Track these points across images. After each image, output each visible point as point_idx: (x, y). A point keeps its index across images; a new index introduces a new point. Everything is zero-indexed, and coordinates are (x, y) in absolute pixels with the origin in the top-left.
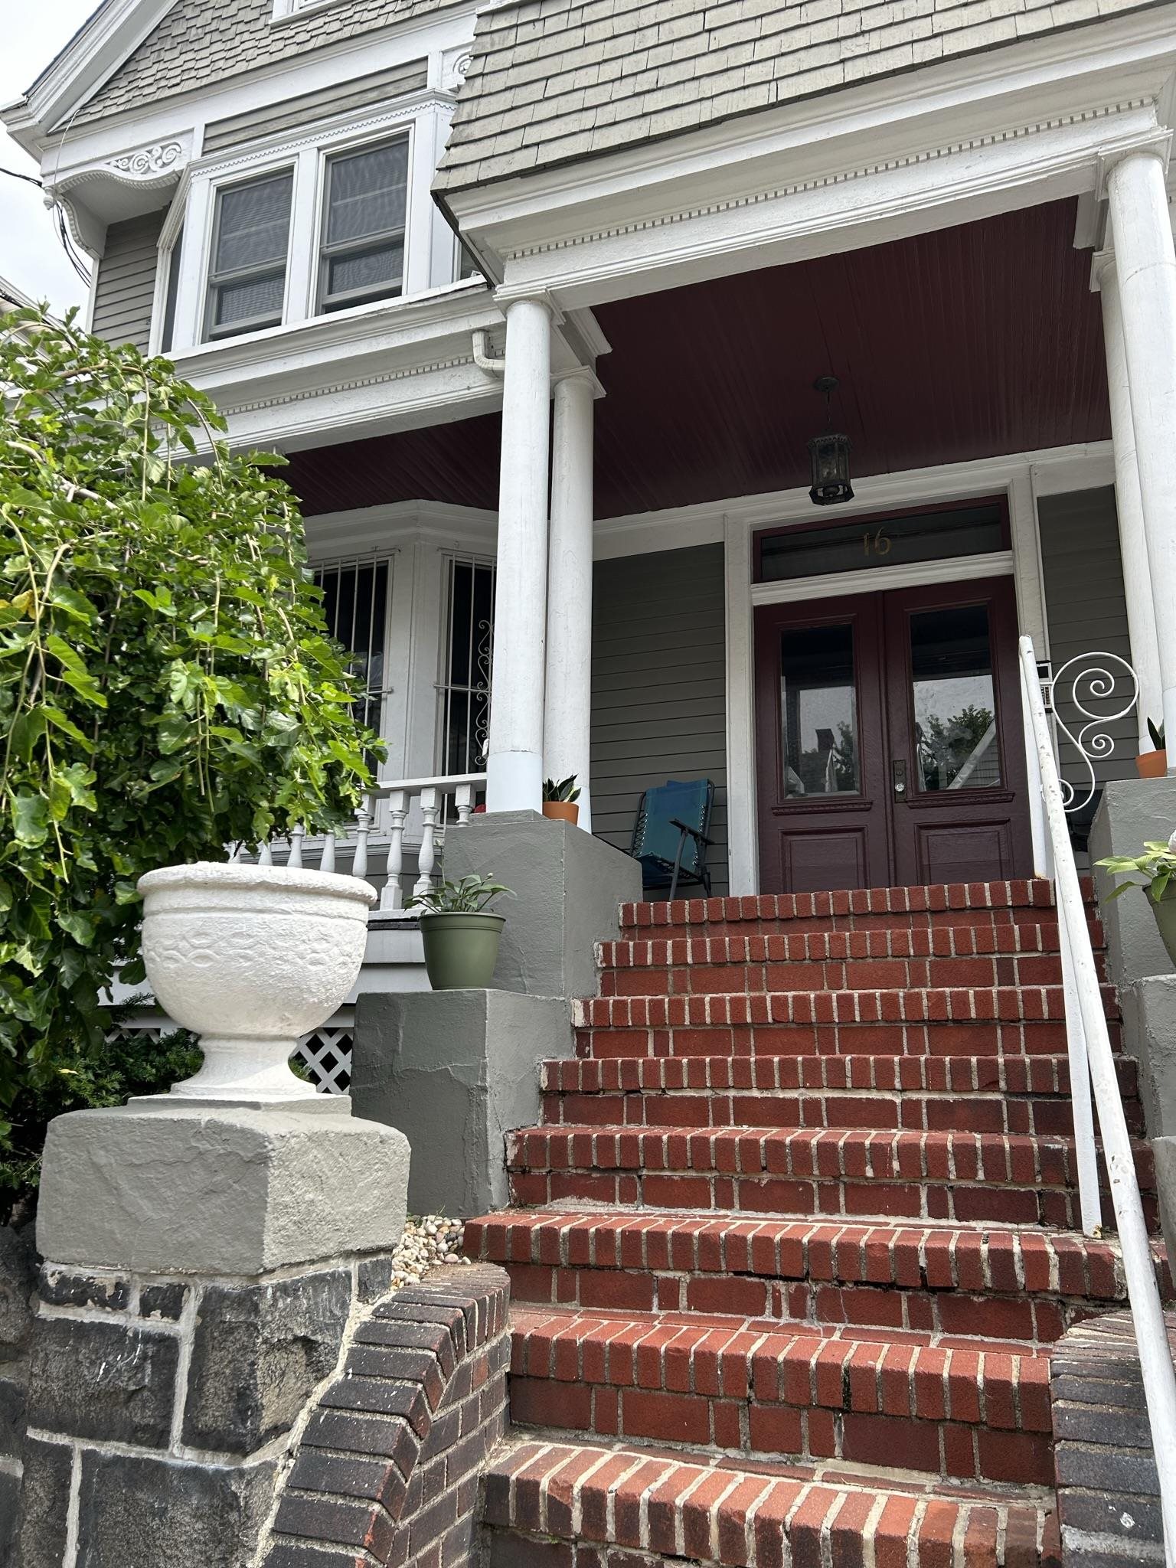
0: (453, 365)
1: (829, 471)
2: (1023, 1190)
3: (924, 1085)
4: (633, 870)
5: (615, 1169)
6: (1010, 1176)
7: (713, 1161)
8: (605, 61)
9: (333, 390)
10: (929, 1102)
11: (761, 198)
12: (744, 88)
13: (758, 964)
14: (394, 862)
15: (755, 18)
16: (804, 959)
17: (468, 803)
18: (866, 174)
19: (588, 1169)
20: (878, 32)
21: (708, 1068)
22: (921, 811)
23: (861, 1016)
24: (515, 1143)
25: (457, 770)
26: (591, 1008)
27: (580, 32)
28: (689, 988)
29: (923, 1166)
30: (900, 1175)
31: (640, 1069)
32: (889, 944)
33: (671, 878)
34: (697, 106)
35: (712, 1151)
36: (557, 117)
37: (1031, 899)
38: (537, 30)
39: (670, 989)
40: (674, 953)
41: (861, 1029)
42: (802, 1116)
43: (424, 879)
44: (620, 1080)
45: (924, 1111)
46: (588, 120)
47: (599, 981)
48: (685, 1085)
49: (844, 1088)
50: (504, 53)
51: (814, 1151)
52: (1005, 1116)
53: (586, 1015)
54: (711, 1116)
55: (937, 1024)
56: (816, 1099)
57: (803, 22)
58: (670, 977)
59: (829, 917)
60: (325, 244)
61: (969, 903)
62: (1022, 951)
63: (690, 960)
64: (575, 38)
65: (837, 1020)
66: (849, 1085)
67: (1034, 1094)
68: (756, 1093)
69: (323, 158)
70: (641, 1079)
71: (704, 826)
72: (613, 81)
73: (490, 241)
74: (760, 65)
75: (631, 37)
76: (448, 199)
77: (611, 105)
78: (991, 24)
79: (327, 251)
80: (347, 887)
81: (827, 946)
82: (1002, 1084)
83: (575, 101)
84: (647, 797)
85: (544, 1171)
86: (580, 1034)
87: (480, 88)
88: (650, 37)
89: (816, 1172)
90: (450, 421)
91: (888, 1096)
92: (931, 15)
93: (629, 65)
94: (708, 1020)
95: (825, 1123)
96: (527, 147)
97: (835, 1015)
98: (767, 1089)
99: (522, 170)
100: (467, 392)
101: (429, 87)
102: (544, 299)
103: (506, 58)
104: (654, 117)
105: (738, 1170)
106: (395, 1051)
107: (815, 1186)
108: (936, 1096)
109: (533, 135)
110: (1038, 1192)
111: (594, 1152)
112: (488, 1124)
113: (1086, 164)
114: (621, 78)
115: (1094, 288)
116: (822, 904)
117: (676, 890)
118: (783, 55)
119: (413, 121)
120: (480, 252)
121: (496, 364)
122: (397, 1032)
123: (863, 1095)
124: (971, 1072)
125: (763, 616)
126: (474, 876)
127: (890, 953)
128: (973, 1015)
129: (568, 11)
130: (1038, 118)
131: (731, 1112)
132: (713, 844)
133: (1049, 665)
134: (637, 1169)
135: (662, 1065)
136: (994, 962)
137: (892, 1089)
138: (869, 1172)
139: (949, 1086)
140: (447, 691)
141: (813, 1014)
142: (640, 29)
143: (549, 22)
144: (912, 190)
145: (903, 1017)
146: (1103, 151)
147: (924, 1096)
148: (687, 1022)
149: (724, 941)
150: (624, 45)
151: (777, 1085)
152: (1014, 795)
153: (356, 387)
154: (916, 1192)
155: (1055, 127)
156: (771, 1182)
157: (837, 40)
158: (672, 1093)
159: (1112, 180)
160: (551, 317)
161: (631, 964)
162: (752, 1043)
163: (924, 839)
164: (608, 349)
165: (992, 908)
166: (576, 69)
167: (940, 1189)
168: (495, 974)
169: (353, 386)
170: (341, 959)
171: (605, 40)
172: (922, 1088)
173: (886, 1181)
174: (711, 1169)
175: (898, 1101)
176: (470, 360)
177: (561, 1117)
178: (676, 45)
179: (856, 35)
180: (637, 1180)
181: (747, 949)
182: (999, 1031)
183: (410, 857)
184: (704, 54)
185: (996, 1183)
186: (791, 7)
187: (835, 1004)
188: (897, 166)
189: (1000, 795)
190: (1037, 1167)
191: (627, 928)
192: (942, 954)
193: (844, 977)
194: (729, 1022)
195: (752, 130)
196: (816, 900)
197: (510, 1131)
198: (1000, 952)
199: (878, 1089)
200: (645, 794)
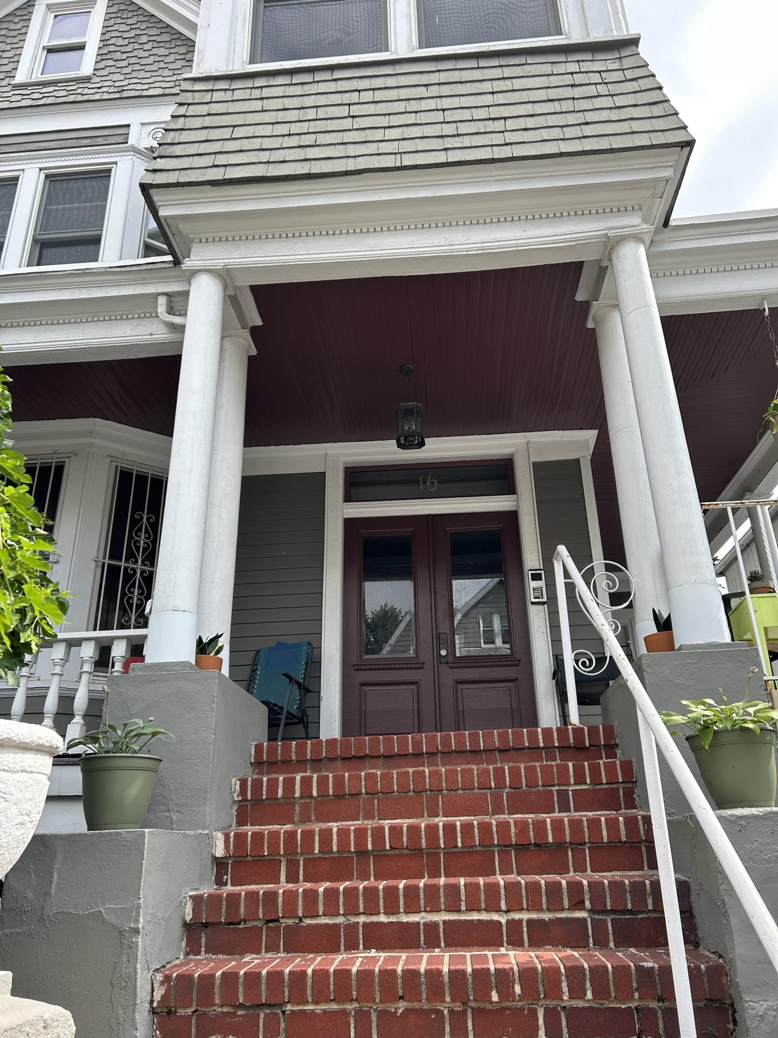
0: (139, 317)
1: (412, 426)
2: (623, 1006)
3: (525, 906)
4: (261, 714)
5: (261, 1006)
6: (613, 995)
7: (354, 993)
8: (278, 123)
9: (38, 323)
10: (529, 921)
11: (385, 229)
12: (378, 154)
13: (372, 796)
14: (51, 704)
15: (385, 115)
16: (409, 791)
17: (123, 654)
18: (457, 225)
19: (234, 1006)
20: (469, 136)
21: (341, 897)
22: (458, 670)
23: (462, 842)
24: (162, 983)
25: (106, 626)
26: (232, 840)
27: (259, 103)
28: (313, 818)
29: (541, 989)
30: (521, 998)
31: (280, 899)
32: (476, 778)
33: (280, 719)
34: (345, 160)
35: (354, 983)
36: (241, 151)
37: (571, 741)
38: (229, 96)
39: (296, 819)
40: (302, 787)
41: (461, 854)
42: (422, 939)
43: (78, 719)
44: (261, 910)
45: (525, 929)
46: (265, 156)
47: (235, 813)
48: (321, 913)
49: (459, 911)
50: (202, 105)
51: (446, 979)
52: (590, 932)
53: (227, 847)
54: (343, 942)
55: (522, 848)
56: (435, 922)
57: (418, 122)
58: (297, 808)
59: (421, 754)
60: (38, 232)
61: (527, 744)
62: (576, 784)
63: (315, 793)
64: (257, 105)
65: (442, 846)
66: (463, 908)
67: (613, 911)
68: (383, 918)
69: (42, 176)
70: (280, 909)
71: (304, 678)
72: (283, 136)
73: (182, 227)
74: (389, 143)
75: (297, 112)
76: (153, 192)
77: (281, 150)
78: (543, 143)
79: (39, 237)
80: (35, 738)
81: (427, 780)
82: (587, 904)
83: (256, 143)
84: (260, 654)
85: (189, 1011)
86: (220, 864)
87: (182, 123)
88: (311, 114)
89: (448, 999)
90: (133, 357)
91: (495, 917)
92: (503, 132)
93: (295, 129)
94: (335, 849)
95: (443, 944)
96: (217, 166)
97: (442, 841)
98: (393, 914)
99: (213, 181)
100: (149, 337)
101: (130, 143)
102: (221, 273)
103: (204, 109)
104: (313, 162)
105: (378, 1000)
106: (47, 894)
107: (446, 1012)
108: (534, 916)
109: (222, 160)
110: (636, 1008)
111: (241, 989)
112: (138, 966)
113: (599, 240)
114: (289, 135)
115: (590, 325)
116: (417, 744)
117: (284, 729)
118: (405, 139)
119: (116, 163)
120: (173, 235)
121: (177, 320)
122: (51, 874)
123: (475, 916)
124: (562, 893)
125: (350, 524)
126: (137, 720)
127: (476, 785)
128: (550, 840)
129: (251, 88)
130: (569, 207)
131: (361, 937)
132: (310, 691)
133: (542, 572)
134: (282, 1004)
135: (300, 895)
136: (555, 793)
137: (498, 910)
138: (495, 997)
139: (545, 907)
140: (104, 564)
141: (423, 841)
142: (303, 108)
143: (236, 92)
144: (488, 238)
145: (496, 842)
146: (611, 233)
147: (524, 916)
148: (316, 851)
149: (344, 776)
150: (293, 115)
151: (402, 910)
152: (520, 661)
153: (58, 323)
154: (534, 1012)
155: (579, 215)
156: (407, 1010)
157: (441, 137)
158: (308, 921)
159: (615, 252)
160: (225, 287)
161: (264, 797)
162: (372, 868)
163: (459, 692)
164: (259, 322)
165: (544, 748)
166: (256, 124)
167: (554, 1009)
168: (149, 811)
169: (55, 322)
170: (19, 820)
171: (278, 110)
172: (523, 909)
173: (508, 1004)
174: (352, 1000)
175: (503, 921)
176: (154, 315)
177: (203, 949)
178: (329, 121)
179: (454, 136)
180: (281, 1015)
181: (363, 783)
182: (570, 853)
183: (66, 700)
184: (349, 130)
185: (601, 1002)
186: (410, 113)
187: (441, 832)
188: (478, 223)
189: (511, 661)
190: (635, 985)
191: (258, 764)
192: (516, 786)
193: (441, 806)
194: (353, 850)
195: (382, 182)
196: (412, 740)
197: (157, 970)
198: (559, 785)
199: (487, 910)
200: (258, 652)
